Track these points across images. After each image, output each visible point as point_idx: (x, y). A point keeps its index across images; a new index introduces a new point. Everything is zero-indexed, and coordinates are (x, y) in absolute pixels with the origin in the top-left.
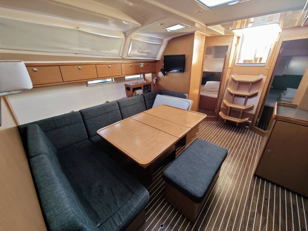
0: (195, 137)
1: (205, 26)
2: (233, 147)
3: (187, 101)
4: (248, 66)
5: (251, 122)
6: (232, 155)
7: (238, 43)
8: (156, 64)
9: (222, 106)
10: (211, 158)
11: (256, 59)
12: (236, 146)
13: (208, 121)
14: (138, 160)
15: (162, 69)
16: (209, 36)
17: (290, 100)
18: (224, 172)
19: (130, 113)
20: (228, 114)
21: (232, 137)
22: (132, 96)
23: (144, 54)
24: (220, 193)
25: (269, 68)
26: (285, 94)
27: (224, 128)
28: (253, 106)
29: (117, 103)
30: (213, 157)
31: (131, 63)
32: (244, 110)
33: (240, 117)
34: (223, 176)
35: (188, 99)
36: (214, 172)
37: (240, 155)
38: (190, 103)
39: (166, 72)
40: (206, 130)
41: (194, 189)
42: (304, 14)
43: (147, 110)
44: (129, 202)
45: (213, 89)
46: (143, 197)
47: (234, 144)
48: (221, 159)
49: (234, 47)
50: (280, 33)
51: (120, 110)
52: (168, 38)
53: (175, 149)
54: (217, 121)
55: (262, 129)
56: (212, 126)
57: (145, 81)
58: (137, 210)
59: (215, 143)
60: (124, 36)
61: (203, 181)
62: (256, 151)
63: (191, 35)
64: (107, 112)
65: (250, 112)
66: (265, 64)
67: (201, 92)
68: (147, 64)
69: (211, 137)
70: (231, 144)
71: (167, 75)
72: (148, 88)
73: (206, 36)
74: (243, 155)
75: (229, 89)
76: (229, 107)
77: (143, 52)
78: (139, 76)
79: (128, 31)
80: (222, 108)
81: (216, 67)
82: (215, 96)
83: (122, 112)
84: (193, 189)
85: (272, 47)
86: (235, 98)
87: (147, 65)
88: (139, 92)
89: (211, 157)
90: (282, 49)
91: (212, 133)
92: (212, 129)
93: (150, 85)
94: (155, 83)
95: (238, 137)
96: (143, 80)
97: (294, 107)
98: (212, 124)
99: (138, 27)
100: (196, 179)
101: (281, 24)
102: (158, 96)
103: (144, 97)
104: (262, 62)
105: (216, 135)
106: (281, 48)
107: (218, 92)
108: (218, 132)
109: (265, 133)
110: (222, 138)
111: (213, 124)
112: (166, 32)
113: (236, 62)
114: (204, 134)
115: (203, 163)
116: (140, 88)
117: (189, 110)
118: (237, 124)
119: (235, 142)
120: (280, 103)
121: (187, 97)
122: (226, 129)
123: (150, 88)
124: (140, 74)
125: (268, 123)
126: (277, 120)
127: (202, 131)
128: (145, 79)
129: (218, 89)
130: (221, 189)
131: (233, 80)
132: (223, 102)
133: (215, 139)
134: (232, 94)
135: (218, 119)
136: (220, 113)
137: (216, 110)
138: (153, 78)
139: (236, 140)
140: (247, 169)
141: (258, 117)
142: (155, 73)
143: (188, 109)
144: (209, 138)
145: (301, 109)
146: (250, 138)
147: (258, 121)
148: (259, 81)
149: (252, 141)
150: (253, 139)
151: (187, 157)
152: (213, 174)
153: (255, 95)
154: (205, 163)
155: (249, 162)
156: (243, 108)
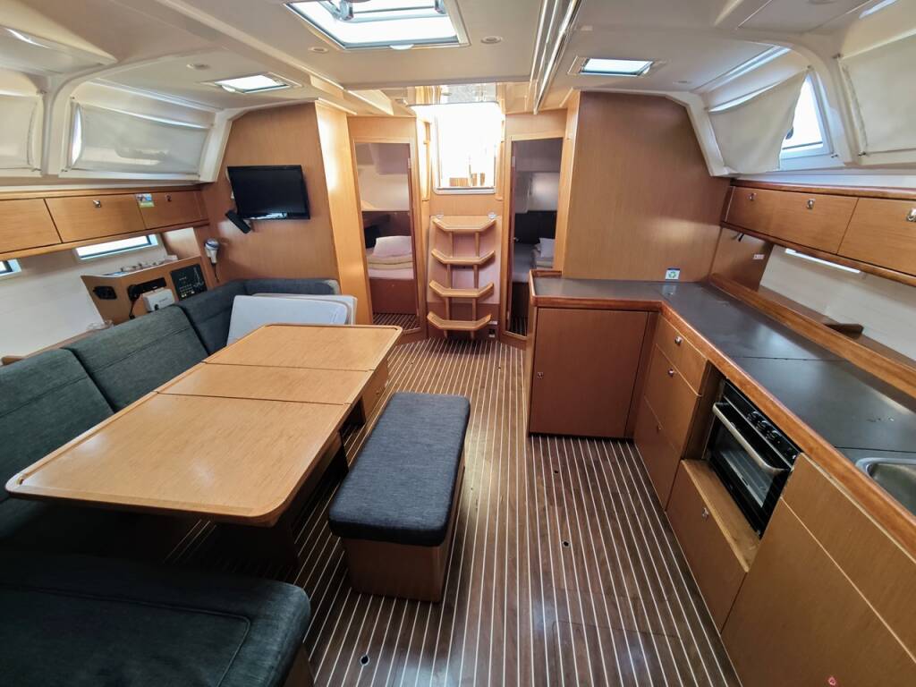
0: (385, 395)
1: (342, 88)
2: (476, 391)
3: (337, 301)
4: (462, 195)
5: (496, 323)
6: (479, 410)
7: (428, 137)
8: (204, 193)
9: (430, 299)
10: (439, 430)
11: (474, 177)
12: (483, 387)
13: (405, 343)
14: (245, 509)
15: (230, 212)
16: (355, 114)
17: (549, 263)
18: (473, 452)
19: (141, 381)
20: (448, 315)
21: (468, 369)
22: (132, 317)
23: (148, 162)
24: (477, 504)
25: (501, 198)
26: (540, 252)
27: (447, 352)
28: (491, 285)
29: (70, 353)
30: (444, 425)
31: (94, 193)
32: (477, 299)
33: (474, 317)
34: (473, 462)
35: (341, 293)
36: (454, 459)
37: (493, 404)
38: (349, 304)
39: (247, 222)
40: (407, 368)
41: (423, 517)
42: (533, 88)
43: (209, 354)
44: (250, 648)
45: (397, 258)
46: (292, 609)
48: (460, 425)
49: (422, 148)
50: (503, 122)
51: (92, 376)
52: (226, 110)
53: (340, 444)
54: (428, 338)
55: (519, 333)
56: (420, 354)
57: (174, 258)
58: (283, 658)
59: (437, 392)
60: (35, 89)
61: (438, 489)
62: (520, 385)
63: (304, 109)
64: (23, 399)
65: (490, 301)
66: (492, 188)
67: (369, 271)
68: (166, 195)
71: (254, 230)
72: (191, 280)
73: (347, 113)
74: (500, 401)
75: (435, 252)
76: (445, 297)
77: (140, 153)
78: (142, 240)
79: (54, 73)
80: (431, 303)
81: (392, 198)
82: (407, 274)
83: (107, 384)
84: (419, 519)
85: (497, 154)
86: (454, 272)
87: (169, 200)
88: (161, 297)
89: (437, 427)
90: (514, 157)
91: (422, 371)
92: (421, 363)
93: (198, 266)
94: (214, 261)
95: (480, 364)
96: (163, 251)
97: (556, 275)
98: (417, 350)
99: (100, 65)
100: (420, 491)
101: (500, 103)
102: (240, 302)
103: (185, 311)
104: (485, 185)
105: (433, 373)
106: (512, 155)
107: (411, 264)
108: (437, 363)
109: (525, 341)
110: (449, 377)
111: (419, 347)
112: (219, 90)
113: (436, 186)
114: (407, 378)
115: (426, 448)
116: (160, 283)
117: (352, 325)
118: (472, 335)
119: (478, 376)
120: (536, 272)
121: (336, 289)
123: (199, 278)
124: (146, 232)
125: (527, 318)
126: (538, 307)
127: (397, 375)
128: (170, 251)
129: (411, 256)
130: (477, 493)
131: (439, 230)
132: (430, 287)
134: (445, 265)
135: (429, 332)
136: (431, 317)
137: (417, 310)
138: (203, 243)
139: (479, 372)
140: (513, 429)
141: (507, 310)
142: (208, 225)
143: (347, 322)
144: (421, 386)
145: (568, 279)
146: (503, 360)
147: (508, 317)
148: (491, 228)
149: (508, 366)
150: (508, 360)
151: (382, 449)
152: (454, 464)
153: (490, 261)
154: (429, 445)
155: (514, 410)
156: (475, 294)
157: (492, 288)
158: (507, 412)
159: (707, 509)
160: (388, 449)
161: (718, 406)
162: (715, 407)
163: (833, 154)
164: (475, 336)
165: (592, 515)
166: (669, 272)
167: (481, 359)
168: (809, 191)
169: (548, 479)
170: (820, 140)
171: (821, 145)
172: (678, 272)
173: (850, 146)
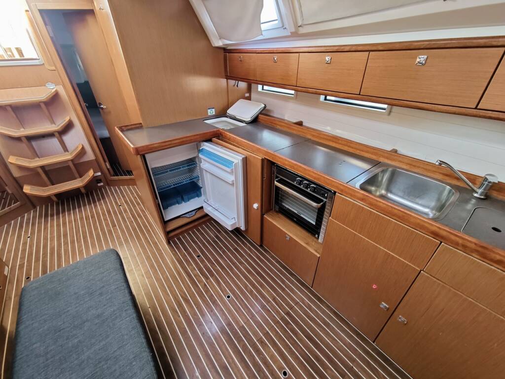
2: (110, 232)
5: (99, 174)
9: (17, 173)
10: (101, 294)
11: (8, 52)
12: (114, 226)
20: (48, 182)
21: (93, 217)
24: (159, 315)
25: (54, 68)
27: (63, 211)
28: (81, 146)
30: (103, 287)
32: (72, 160)
33: (77, 175)
36: (131, 311)
40: (25, 244)
47: (107, 225)
54: (35, 208)
55: (122, 175)
56: (33, 224)
61: (133, 352)
65: (86, 159)
69: (52, 249)
70: (102, 229)
74: (134, 230)
76: (37, 168)
80: (20, 177)
86: (33, 144)
92: (39, 231)
95: (102, 209)
98: (28, 223)
100: (115, 370)
108: (58, 225)
111: (28, 219)
115: (97, 321)
118: (83, 191)
122: (69, 210)
126: (142, 155)
132: (11, 163)
133: (66, 243)
134: (19, 139)
135: (33, 202)
136: (27, 189)
137: (7, 188)
141: (105, 162)
145: (149, 128)
146: (119, 198)
147: (109, 166)
148: (55, 97)
149: (126, 202)
150: (124, 197)
151: (42, 360)
152: (135, 315)
153: (69, 127)
154: (99, 316)
155: (148, 231)
156: (68, 157)
157: (83, 148)
158: (144, 234)
159: (288, 235)
160: (49, 356)
161: (277, 181)
162: (275, 182)
163: (283, 27)
164: (85, 189)
165: (231, 269)
166: (209, 111)
167: (100, 205)
168: (272, 52)
169: (197, 264)
170: (276, 18)
171: (277, 22)
172: (213, 110)
173: (293, 22)
